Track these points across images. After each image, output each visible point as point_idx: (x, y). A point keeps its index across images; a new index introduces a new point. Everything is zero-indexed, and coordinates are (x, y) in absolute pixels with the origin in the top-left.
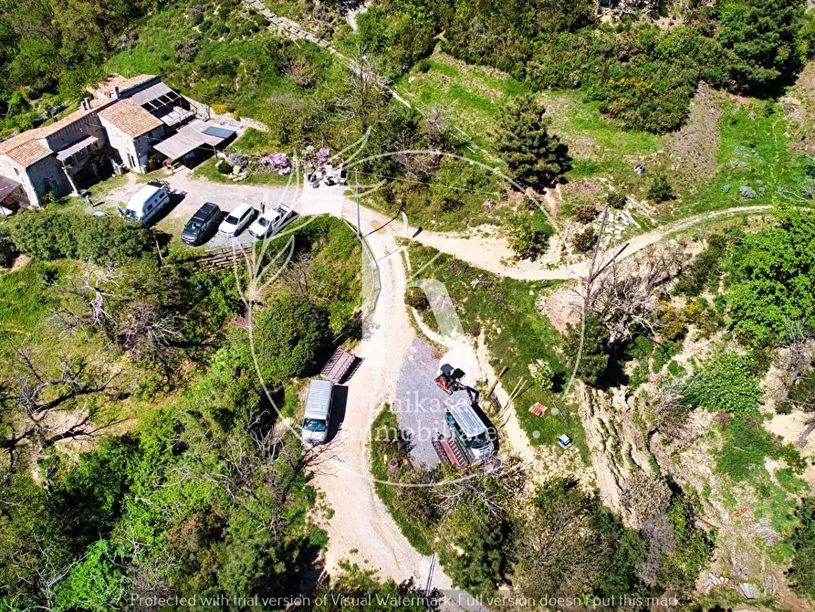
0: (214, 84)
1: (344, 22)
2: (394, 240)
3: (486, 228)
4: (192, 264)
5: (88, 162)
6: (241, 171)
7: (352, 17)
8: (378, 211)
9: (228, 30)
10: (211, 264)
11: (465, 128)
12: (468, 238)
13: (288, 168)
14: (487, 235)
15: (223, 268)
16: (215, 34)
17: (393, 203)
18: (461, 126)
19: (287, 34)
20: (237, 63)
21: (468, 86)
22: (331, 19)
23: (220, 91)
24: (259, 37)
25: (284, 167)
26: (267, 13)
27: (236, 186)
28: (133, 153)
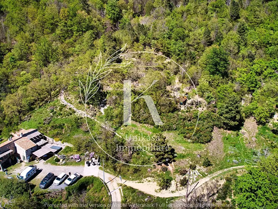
0: (56, 131)
1: (100, 111)
2: (117, 184)
3: (149, 179)
4: (42, 196)
5: (9, 159)
6: (63, 161)
7: (102, 110)
8: (111, 174)
9: (62, 114)
10: (49, 196)
11: (140, 144)
12: (143, 183)
13: (80, 160)
14: (149, 181)
15: (54, 197)
16: (57, 116)
17: (116, 171)
18: (139, 143)
19: (81, 115)
20: (64, 125)
21: (140, 130)
22: (96, 110)
23: (58, 134)
24: (72, 116)
25: (78, 159)
26: (75, 109)
27: (60, 166)
28: (25, 155)
